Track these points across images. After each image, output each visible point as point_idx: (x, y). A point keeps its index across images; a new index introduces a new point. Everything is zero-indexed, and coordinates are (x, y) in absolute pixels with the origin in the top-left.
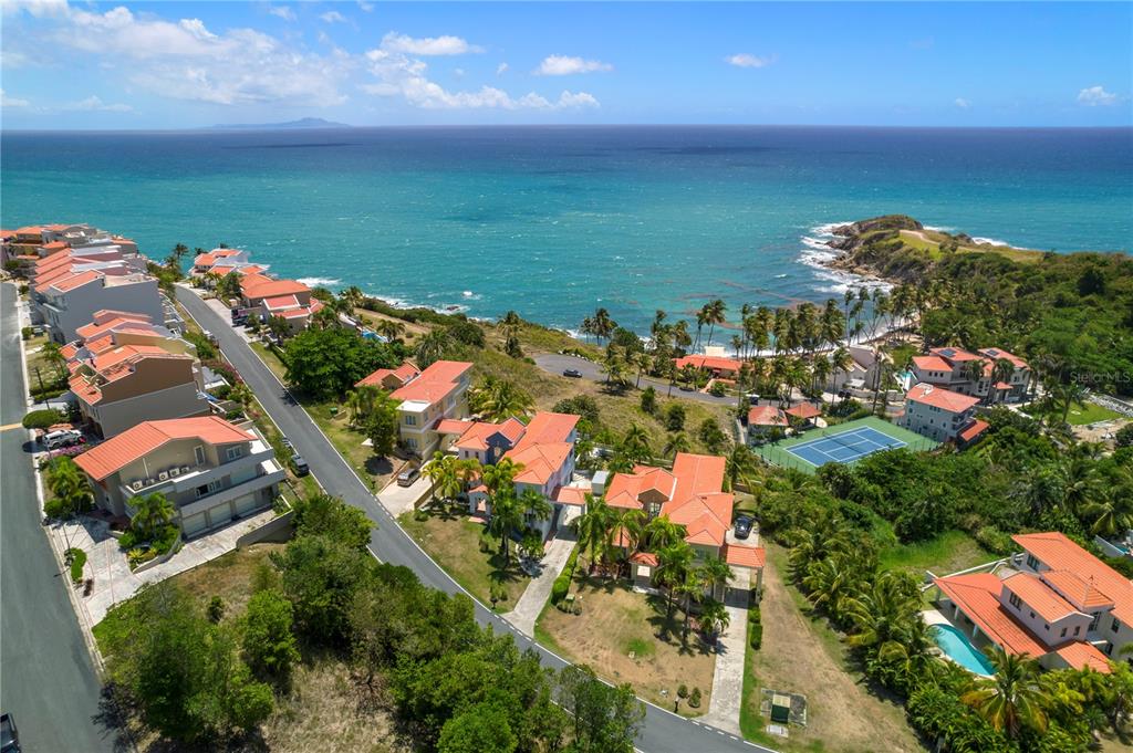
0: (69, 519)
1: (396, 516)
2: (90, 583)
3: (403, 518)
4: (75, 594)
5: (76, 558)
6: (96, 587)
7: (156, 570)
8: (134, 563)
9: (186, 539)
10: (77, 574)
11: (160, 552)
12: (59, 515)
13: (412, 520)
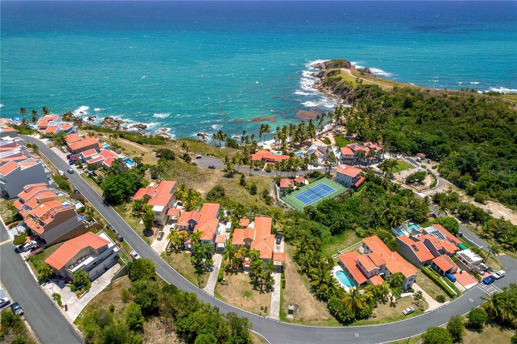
0: (48, 281)
2: (66, 306)
3: (162, 255)
4: (63, 311)
5: (57, 297)
7: (86, 296)
8: (78, 296)
9: (91, 281)
10: (60, 303)
12: (44, 280)
13: (165, 255)
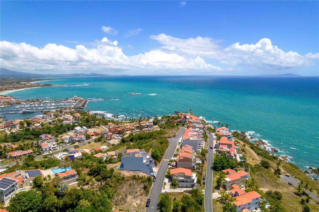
0: (167, 178)
1: (213, 199)
2: (165, 188)
3: (214, 200)
4: (163, 188)
5: (165, 184)
6: (165, 189)
7: (172, 190)
8: (171, 187)
9: (179, 187)
10: (164, 186)
11: (174, 188)
12: (167, 177)
13: (215, 200)
